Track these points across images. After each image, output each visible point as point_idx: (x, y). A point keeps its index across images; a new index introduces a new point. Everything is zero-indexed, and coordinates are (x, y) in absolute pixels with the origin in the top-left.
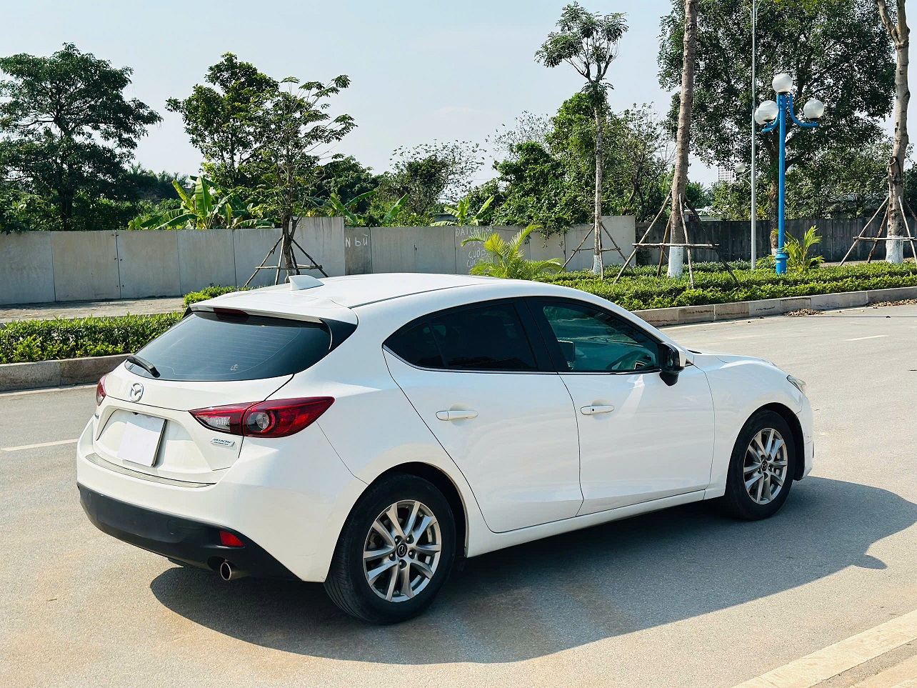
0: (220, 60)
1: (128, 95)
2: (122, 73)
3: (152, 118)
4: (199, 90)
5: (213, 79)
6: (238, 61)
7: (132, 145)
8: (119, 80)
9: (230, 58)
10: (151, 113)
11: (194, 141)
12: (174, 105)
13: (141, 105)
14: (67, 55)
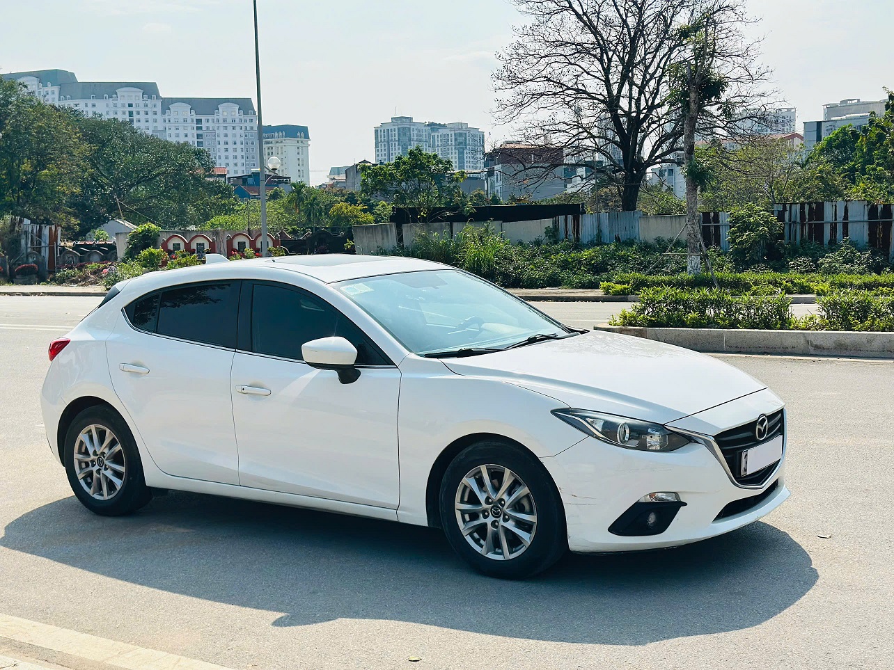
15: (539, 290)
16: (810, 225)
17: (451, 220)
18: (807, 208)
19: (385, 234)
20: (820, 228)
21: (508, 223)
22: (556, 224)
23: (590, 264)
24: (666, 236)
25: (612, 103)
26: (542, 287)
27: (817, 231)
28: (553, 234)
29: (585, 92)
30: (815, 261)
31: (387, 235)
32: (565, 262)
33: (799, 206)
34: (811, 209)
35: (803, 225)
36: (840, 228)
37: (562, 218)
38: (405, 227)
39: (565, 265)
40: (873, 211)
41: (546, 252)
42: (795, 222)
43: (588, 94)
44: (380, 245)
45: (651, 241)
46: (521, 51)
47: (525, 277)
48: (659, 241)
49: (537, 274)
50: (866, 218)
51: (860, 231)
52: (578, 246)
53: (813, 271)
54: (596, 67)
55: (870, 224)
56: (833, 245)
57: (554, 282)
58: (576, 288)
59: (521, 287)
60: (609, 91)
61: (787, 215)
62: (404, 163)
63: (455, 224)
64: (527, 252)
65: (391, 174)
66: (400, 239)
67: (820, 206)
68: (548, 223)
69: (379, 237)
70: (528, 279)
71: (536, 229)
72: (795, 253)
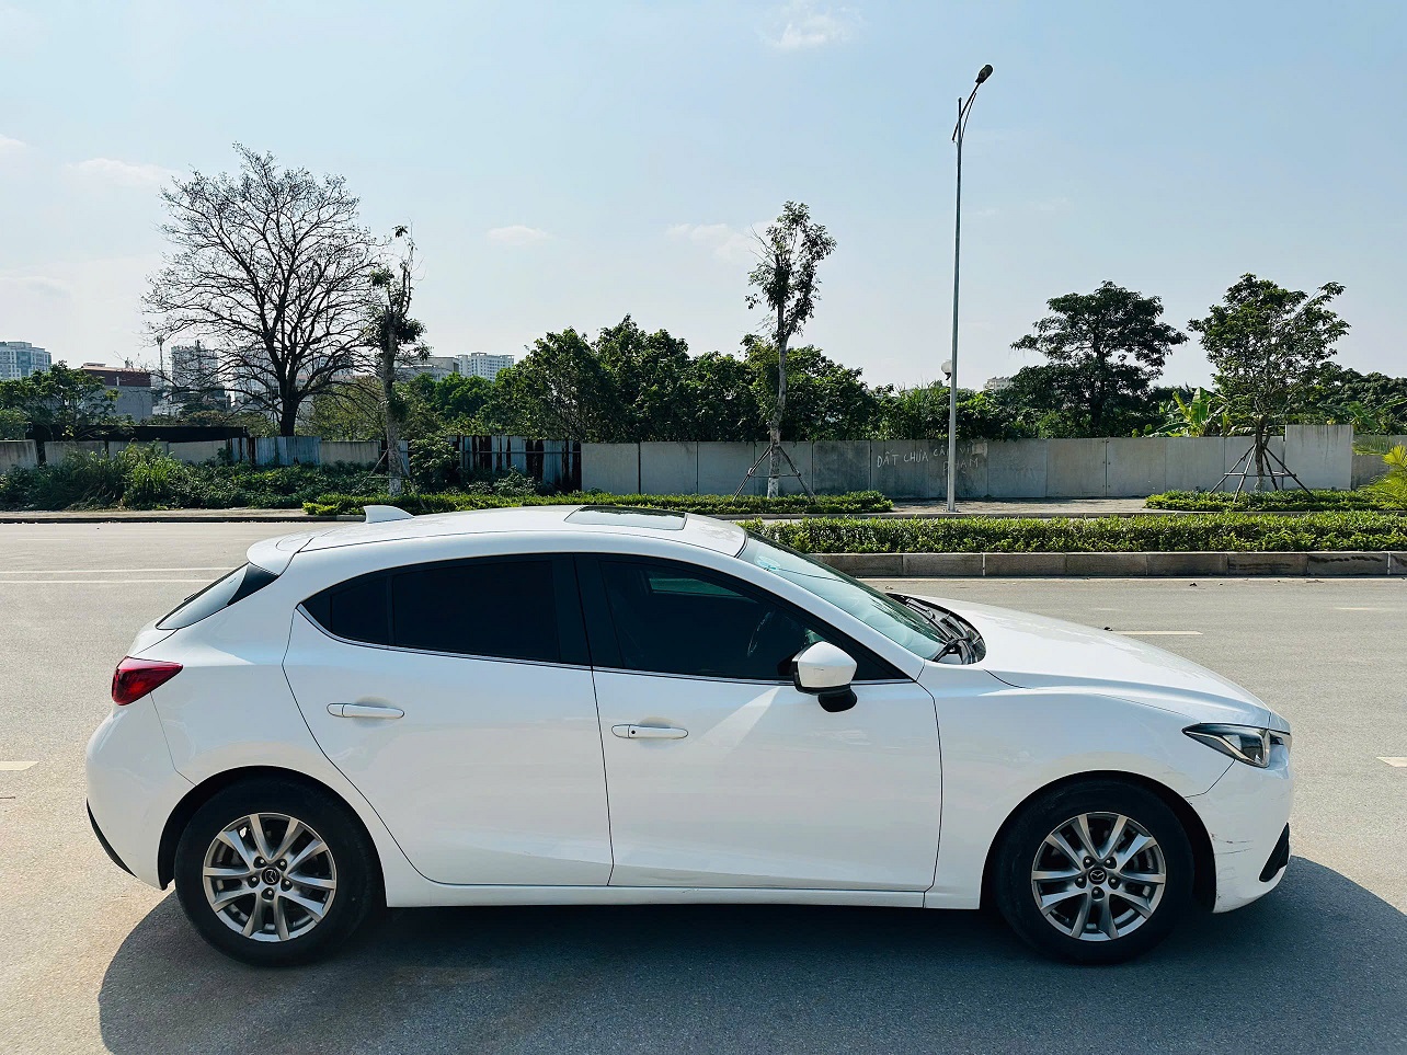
0: (1238, 281)
1: (1158, 320)
2: (1150, 302)
3: (1179, 339)
4: (1216, 310)
5: (1231, 298)
6: (1258, 280)
7: (1159, 362)
8: (1150, 308)
9: (1249, 278)
10: (1179, 334)
11: (1211, 357)
12: (1195, 325)
13: (1168, 328)
14: (1104, 291)
15: (226, 511)
16: (481, 454)
17: (107, 439)
18: (478, 440)
19: (22, 454)
20: (489, 457)
21: (175, 444)
22: (229, 447)
23: (276, 485)
24: (347, 460)
25: (268, 335)
26: (228, 508)
27: (487, 459)
28: (226, 455)
29: (240, 323)
30: (491, 485)
31: (25, 455)
32: (248, 482)
33: (471, 438)
34: (481, 441)
35: (475, 455)
36: (504, 457)
37: (235, 441)
38: (48, 447)
39: (248, 486)
40: (529, 444)
41: (224, 473)
42: (468, 452)
43: (244, 325)
44: (16, 463)
45: (332, 464)
46: (172, 278)
47: (205, 498)
48: (340, 464)
49: (220, 494)
50: (524, 450)
51: (519, 461)
52: (256, 467)
53: (491, 493)
54: (250, 301)
55: (527, 455)
56: (502, 473)
57: (239, 502)
58: (265, 508)
59: (203, 508)
60: (265, 323)
61: (461, 444)
62: (46, 379)
63: (111, 444)
64: (203, 473)
65: (31, 390)
66: (42, 457)
67: (488, 439)
68: (222, 444)
69: (14, 456)
70: (209, 500)
71: (209, 450)
72: (472, 479)
